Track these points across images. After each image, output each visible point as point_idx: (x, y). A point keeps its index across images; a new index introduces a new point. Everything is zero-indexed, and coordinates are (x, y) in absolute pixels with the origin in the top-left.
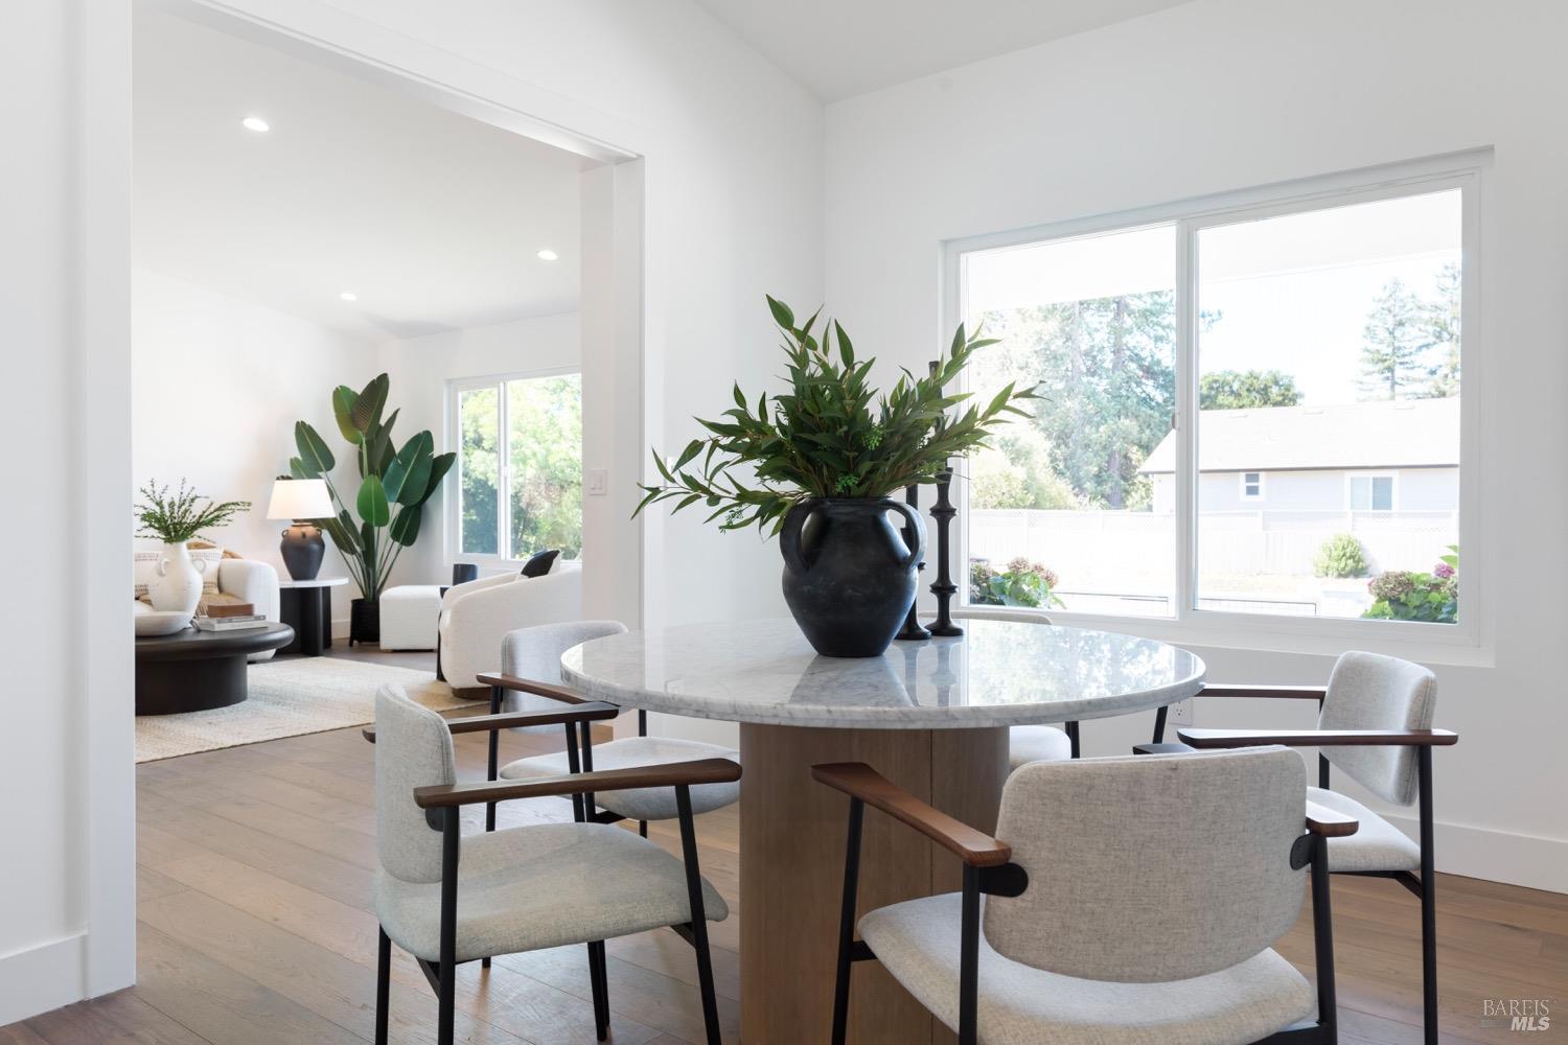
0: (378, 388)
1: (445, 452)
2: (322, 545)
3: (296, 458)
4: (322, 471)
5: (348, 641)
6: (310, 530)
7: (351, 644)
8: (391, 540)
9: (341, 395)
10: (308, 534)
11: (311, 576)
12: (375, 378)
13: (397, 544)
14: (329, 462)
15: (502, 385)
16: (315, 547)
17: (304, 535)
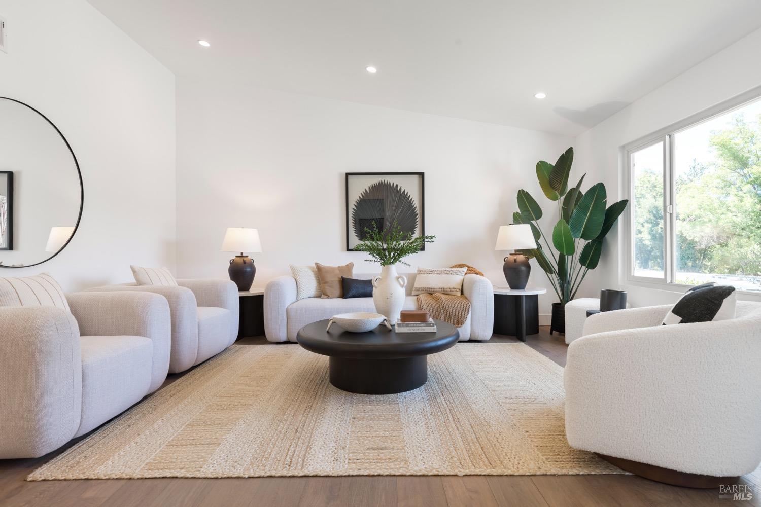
0: (566, 159)
1: (620, 199)
2: (529, 267)
3: (517, 212)
4: (533, 219)
5: (549, 330)
6: (521, 258)
7: (551, 333)
8: (579, 264)
9: (541, 167)
10: (518, 260)
11: (522, 287)
12: (564, 152)
13: (584, 267)
14: (538, 214)
15: (667, 138)
16: (523, 268)
17: (515, 260)
